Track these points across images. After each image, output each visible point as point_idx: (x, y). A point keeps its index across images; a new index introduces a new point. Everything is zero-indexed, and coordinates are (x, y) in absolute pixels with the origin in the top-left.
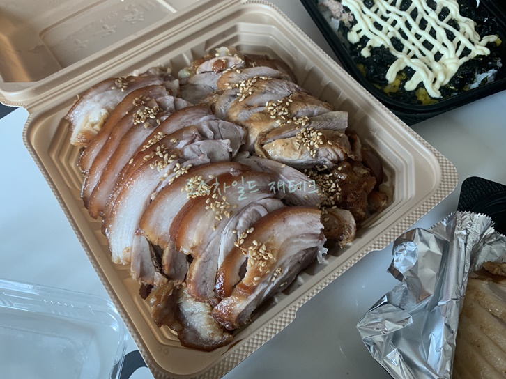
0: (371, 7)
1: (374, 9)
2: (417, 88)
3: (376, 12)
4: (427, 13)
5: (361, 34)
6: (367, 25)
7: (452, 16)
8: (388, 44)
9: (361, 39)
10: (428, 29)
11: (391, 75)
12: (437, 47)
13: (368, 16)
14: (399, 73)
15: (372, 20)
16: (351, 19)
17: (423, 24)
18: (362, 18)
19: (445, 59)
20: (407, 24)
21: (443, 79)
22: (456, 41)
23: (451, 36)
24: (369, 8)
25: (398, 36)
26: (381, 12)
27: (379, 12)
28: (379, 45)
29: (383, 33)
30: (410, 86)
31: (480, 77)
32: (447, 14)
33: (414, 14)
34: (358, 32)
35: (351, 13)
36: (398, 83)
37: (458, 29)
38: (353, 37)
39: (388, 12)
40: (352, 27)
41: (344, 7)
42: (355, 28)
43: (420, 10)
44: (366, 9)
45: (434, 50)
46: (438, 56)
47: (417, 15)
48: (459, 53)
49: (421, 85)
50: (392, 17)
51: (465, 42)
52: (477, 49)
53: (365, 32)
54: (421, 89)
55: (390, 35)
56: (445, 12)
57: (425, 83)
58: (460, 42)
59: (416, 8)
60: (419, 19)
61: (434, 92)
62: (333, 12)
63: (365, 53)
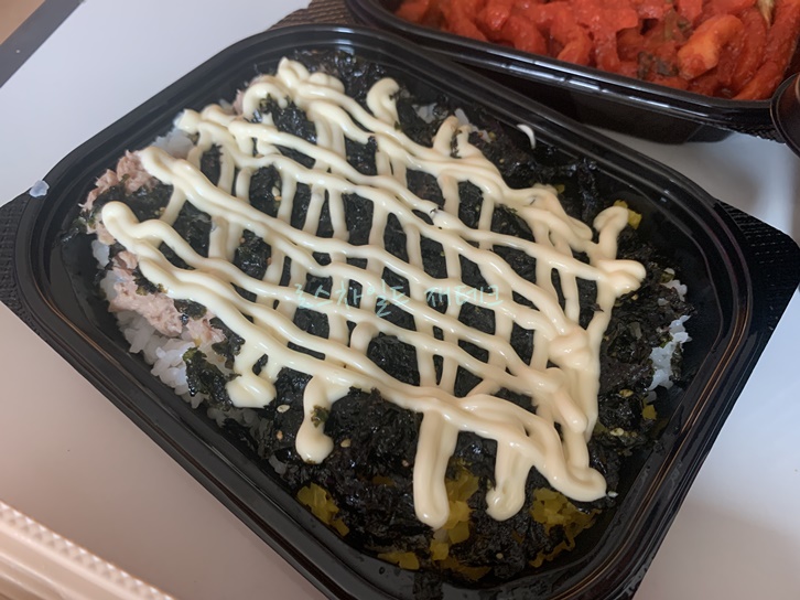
0: (265, 266)
1: (274, 272)
2: (529, 500)
3: (285, 281)
4: (429, 221)
5: (272, 371)
6: (272, 334)
7: (492, 199)
8: (368, 374)
9: (277, 385)
10: (453, 268)
11: (430, 501)
12: (507, 314)
13: (264, 303)
14: (451, 474)
15: (284, 314)
16: (218, 337)
17: (434, 260)
18: (250, 319)
19: (548, 344)
20: (391, 278)
21: (580, 420)
22: (543, 273)
23: (524, 266)
24: (259, 274)
25: (385, 327)
26: (301, 267)
27: (294, 272)
28: (344, 392)
29: (337, 341)
30: (505, 501)
31: (662, 356)
32: (480, 202)
33: (395, 240)
34: (258, 368)
35: (209, 317)
36: (464, 510)
37: (529, 235)
38: (250, 392)
39: (323, 259)
40: (230, 363)
41: (179, 304)
42: (244, 360)
43: (405, 217)
44: (250, 284)
45: (504, 328)
46: (522, 342)
47: (404, 237)
48: (574, 309)
49: (535, 480)
50: (341, 274)
51: (570, 269)
52: (608, 274)
53: (279, 360)
54: (541, 493)
55: (360, 339)
56: (470, 197)
57: (542, 469)
58: (555, 271)
59: (392, 218)
60: (413, 246)
61: (583, 484)
62: (154, 323)
63: (311, 445)
